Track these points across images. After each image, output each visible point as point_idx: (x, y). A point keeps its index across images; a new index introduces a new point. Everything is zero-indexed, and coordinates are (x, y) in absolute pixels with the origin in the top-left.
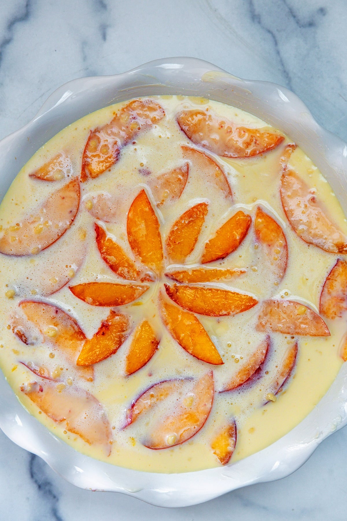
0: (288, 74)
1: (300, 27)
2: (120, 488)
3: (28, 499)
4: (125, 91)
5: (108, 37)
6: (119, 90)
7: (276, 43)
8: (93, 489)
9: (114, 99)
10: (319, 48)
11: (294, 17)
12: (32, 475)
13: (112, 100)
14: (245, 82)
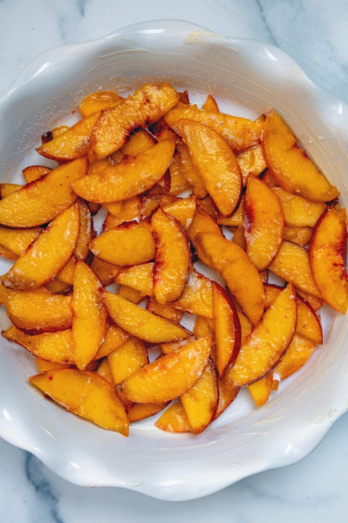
0: (275, 40)
2: (121, 483)
3: (25, 501)
4: (105, 57)
5: (86, 12)
6: (98, 57)
7: (261, 10)
8: (92, 485)
9: (93, 68)
10: (306, 11)
12: (29, 476)
13: (91, 70)
14: (231, 40)
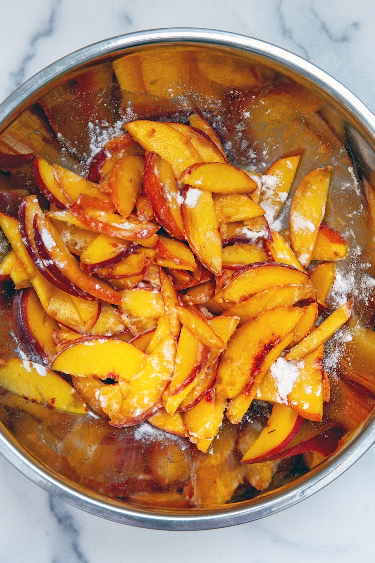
1: (333, 42)
3: (47, 533)
10: (353, 63)
11: (327, 31)
12: (52, 508)
